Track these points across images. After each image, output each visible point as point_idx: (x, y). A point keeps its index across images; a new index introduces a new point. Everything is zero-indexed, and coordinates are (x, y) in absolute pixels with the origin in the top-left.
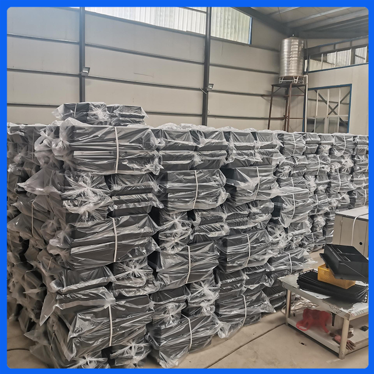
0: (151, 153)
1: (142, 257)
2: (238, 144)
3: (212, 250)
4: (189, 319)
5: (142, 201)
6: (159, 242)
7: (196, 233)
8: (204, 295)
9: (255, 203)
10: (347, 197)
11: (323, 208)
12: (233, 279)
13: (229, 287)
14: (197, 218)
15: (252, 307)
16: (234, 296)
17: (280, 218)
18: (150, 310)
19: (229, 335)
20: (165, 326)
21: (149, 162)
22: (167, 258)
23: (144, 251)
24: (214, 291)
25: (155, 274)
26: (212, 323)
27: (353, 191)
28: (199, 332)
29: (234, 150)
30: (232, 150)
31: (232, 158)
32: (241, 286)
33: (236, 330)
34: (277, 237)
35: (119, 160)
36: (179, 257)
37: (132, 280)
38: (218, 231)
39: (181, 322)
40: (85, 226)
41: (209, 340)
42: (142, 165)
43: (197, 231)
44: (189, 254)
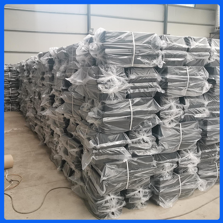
0: (157, 52)
1: (149, 128)
2: (217, 48)
3: (196, 127)
4: (179, 176)
5: (150, 87)
6: (161, 119)
7: (186, 114)
8: (190, 160)
12: (210, 150)
13: (206, 156)
14: (186, 103)
18: (154, 166)
19: (206, 189)
20: (163, 179)
21: (155, 58)
22: (165, 130)
23: (151, 124)
24: (198, 157)
25: (157, 141)
26: (195, 180)
28: (186, 185)
29: (215, 52)
30: (213, 52)
31: (214, 59)
32: (215, 155)
33: (211, 186)
35: (135, 56)
36: (174, 130)
37: (142, 144)
38: (201, 113)
39: (174, 177)
40: (112, 103)
41: (192, 192)
42: (150, 60)
43: (186, 113)
44: (181, 129)
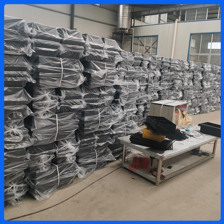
0: (25, 39)
1: (19, 120)
2: (92, 43)
3: (74, 118)
4: (57, 166)
5: (18, 76)
6: (33, 110)
8: (68, 149)
9: (103, 88)
10: (157, 94)
11: (143, 100)
12: (89, 139)
13: (86, 144)
14: (62, 94)
15: (101, 157)
16: (89, 150)
17: (119, 100)
18: (27, 159)
19: (85, 176)
20: (39, 171)
21: (23, 46)
22: (39, 122)
23: (21, 115)
24: (76, 146)
25: (30, 133)
26: (74, 168)
27: (160, 91)
28: (64, 174)
29: (89, 47)
30: (88, 47)
31: (88, 53)
32: (94, 143)
33: (90, 173)
34: (117, 112)
36: (49, 121)
37: (11, 137)
38: (78, 104)
39: (51, 168)
41: (71, 180)
42: (18, 47)
43: (62, 104)
44: (57, 120)
